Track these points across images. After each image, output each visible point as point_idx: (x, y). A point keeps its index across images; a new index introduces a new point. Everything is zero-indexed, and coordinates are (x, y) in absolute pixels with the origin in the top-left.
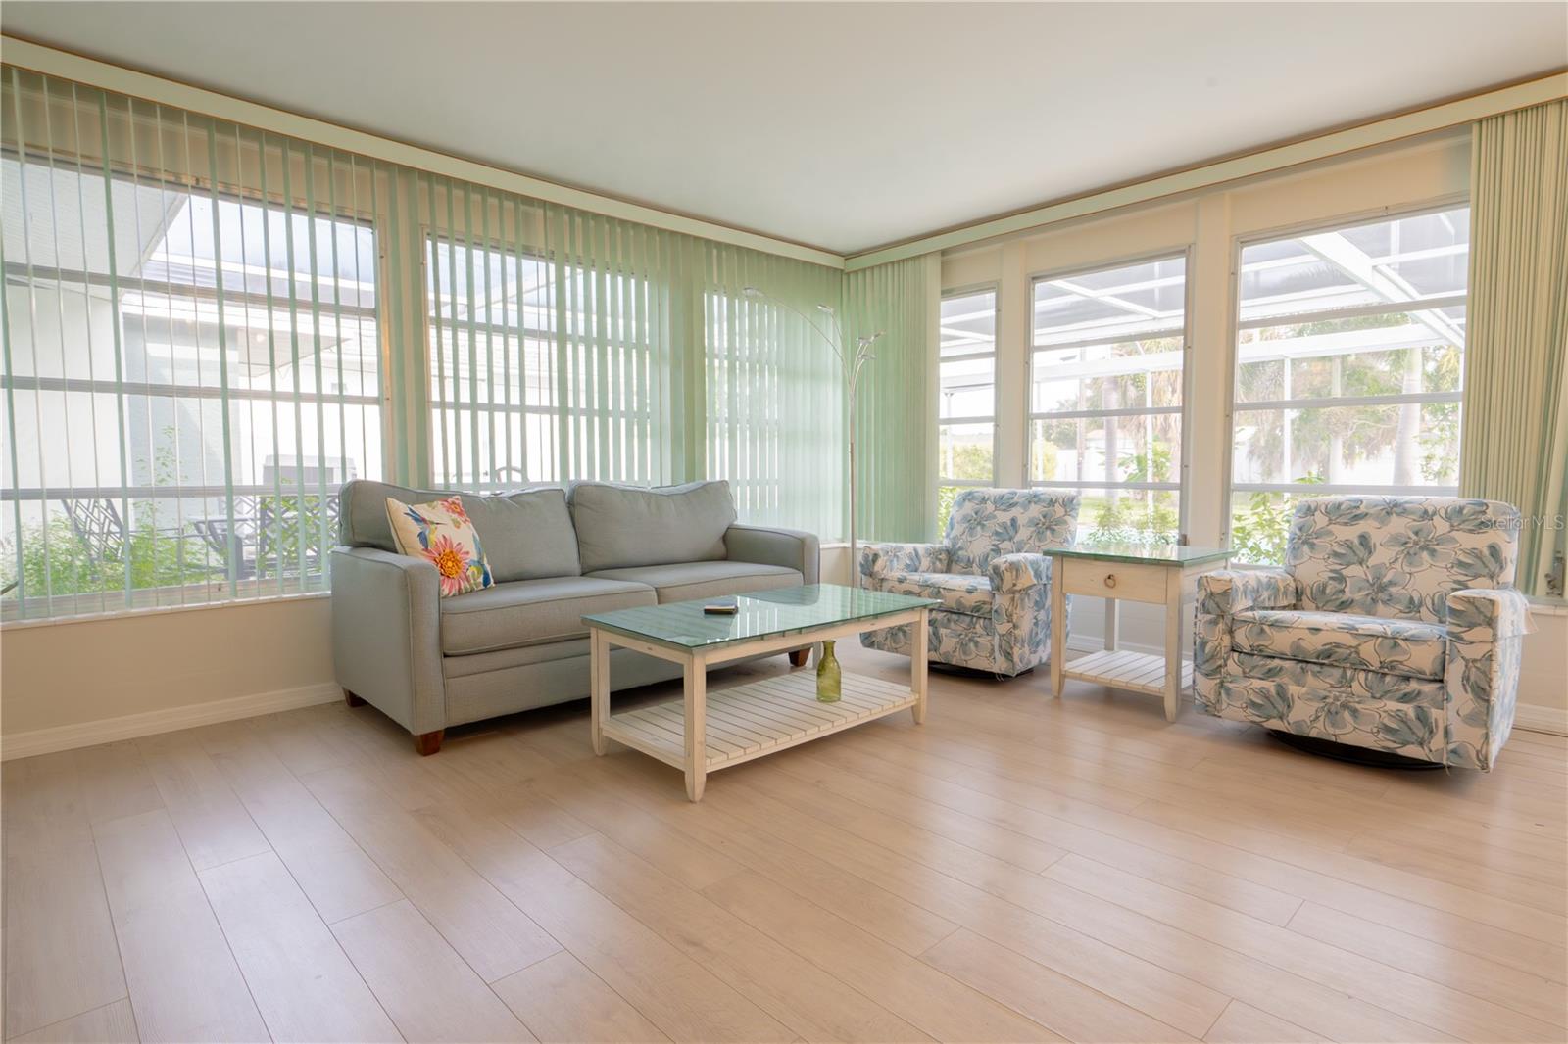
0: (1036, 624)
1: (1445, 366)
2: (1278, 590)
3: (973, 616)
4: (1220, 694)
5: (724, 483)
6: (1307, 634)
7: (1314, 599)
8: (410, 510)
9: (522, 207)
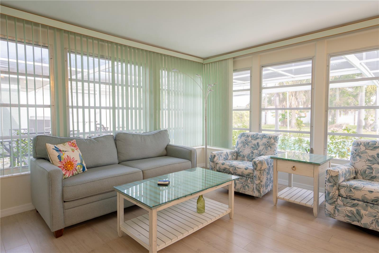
0: (267, 180)
1: (368, 90)
2: (351, 172)
3: (247, 177)
4: (335, 211)
5: (166, 131)
6: (368, 193)
7: (362, 175)
8: (55, 147)
9: (100, 43)
